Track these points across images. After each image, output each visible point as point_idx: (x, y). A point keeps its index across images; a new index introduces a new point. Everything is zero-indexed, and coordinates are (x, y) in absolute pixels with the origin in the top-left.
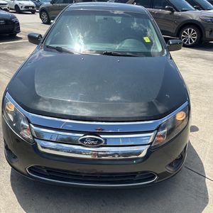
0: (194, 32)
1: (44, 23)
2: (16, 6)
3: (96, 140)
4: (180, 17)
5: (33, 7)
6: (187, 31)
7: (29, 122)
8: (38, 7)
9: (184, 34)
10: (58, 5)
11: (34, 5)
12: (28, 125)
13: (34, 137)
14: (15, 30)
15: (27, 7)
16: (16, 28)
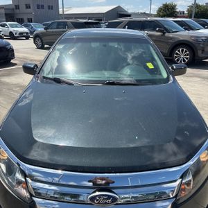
0: (186, 51)
1: (38, 48)
2: (11, 33)
3: (109, 197)
4: (171, 38)
5: (27, 33)
6: (179, 51)
7: (25, 176)
8: (32, 33)
9: (177, 54)
10: (51, 30)
11: (28, 31)
12: (24, 180)
13: (31, 195)
14: (10, 56)
15: (21, 33)
16: (10, 54)
